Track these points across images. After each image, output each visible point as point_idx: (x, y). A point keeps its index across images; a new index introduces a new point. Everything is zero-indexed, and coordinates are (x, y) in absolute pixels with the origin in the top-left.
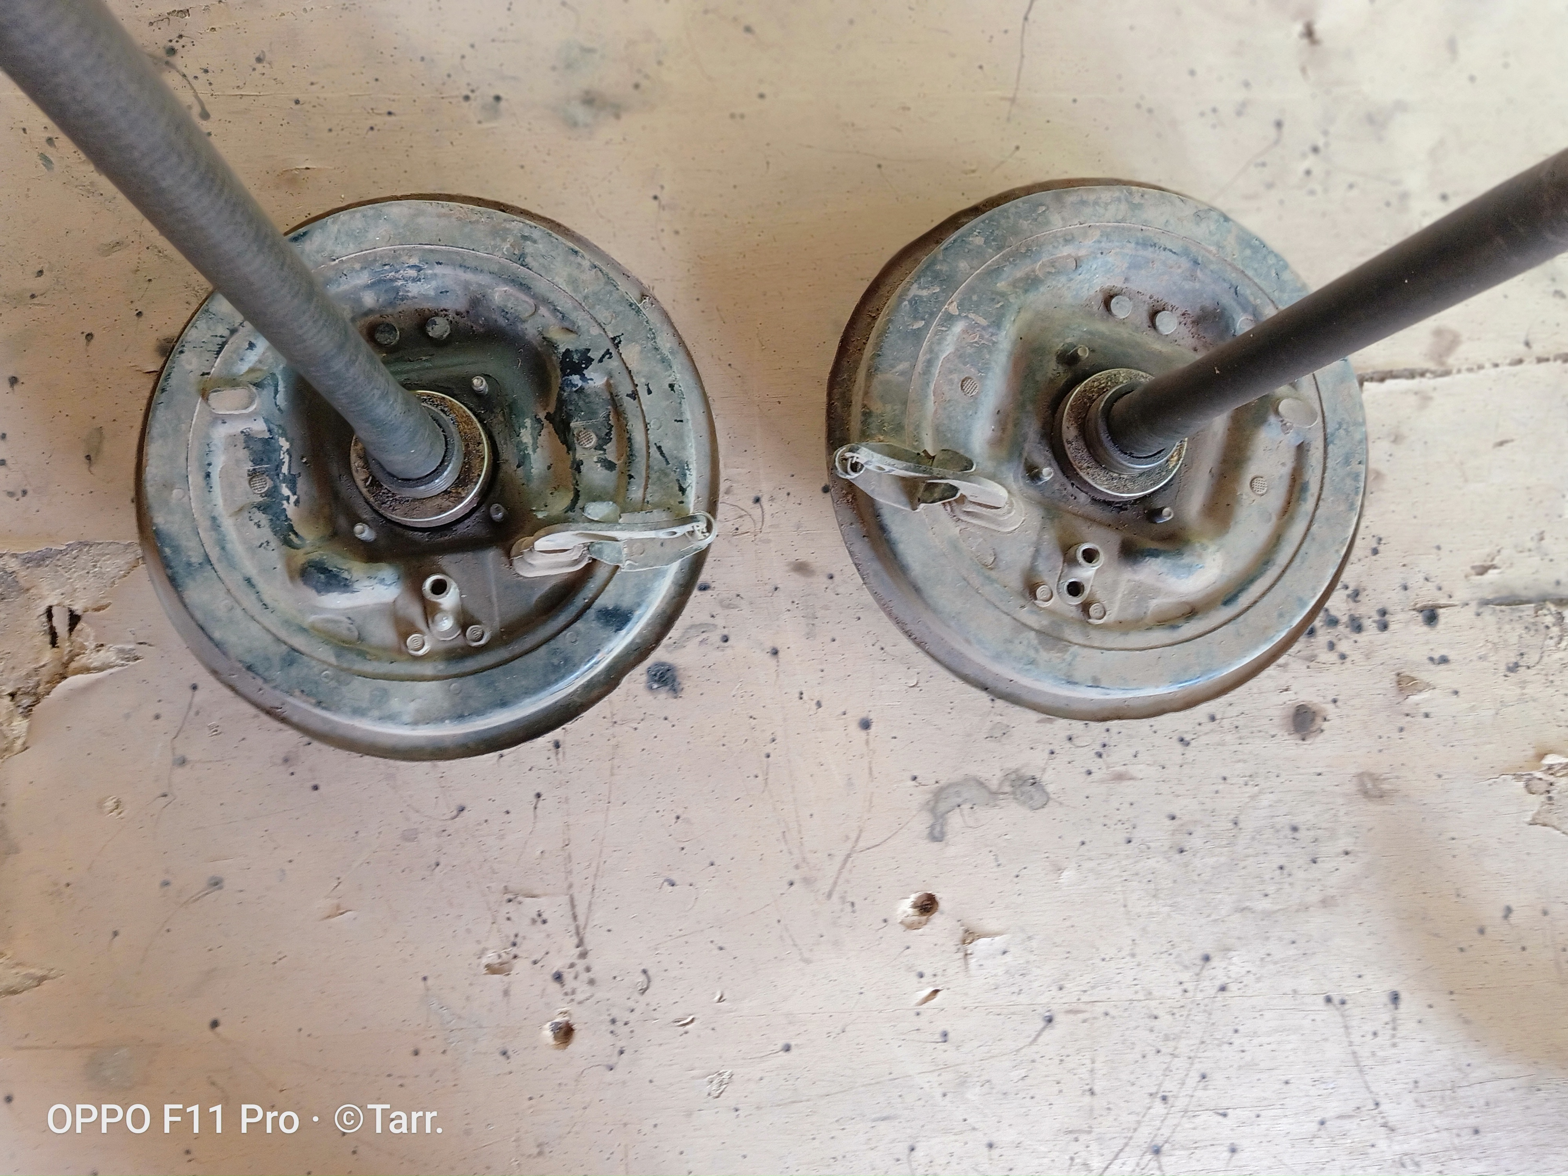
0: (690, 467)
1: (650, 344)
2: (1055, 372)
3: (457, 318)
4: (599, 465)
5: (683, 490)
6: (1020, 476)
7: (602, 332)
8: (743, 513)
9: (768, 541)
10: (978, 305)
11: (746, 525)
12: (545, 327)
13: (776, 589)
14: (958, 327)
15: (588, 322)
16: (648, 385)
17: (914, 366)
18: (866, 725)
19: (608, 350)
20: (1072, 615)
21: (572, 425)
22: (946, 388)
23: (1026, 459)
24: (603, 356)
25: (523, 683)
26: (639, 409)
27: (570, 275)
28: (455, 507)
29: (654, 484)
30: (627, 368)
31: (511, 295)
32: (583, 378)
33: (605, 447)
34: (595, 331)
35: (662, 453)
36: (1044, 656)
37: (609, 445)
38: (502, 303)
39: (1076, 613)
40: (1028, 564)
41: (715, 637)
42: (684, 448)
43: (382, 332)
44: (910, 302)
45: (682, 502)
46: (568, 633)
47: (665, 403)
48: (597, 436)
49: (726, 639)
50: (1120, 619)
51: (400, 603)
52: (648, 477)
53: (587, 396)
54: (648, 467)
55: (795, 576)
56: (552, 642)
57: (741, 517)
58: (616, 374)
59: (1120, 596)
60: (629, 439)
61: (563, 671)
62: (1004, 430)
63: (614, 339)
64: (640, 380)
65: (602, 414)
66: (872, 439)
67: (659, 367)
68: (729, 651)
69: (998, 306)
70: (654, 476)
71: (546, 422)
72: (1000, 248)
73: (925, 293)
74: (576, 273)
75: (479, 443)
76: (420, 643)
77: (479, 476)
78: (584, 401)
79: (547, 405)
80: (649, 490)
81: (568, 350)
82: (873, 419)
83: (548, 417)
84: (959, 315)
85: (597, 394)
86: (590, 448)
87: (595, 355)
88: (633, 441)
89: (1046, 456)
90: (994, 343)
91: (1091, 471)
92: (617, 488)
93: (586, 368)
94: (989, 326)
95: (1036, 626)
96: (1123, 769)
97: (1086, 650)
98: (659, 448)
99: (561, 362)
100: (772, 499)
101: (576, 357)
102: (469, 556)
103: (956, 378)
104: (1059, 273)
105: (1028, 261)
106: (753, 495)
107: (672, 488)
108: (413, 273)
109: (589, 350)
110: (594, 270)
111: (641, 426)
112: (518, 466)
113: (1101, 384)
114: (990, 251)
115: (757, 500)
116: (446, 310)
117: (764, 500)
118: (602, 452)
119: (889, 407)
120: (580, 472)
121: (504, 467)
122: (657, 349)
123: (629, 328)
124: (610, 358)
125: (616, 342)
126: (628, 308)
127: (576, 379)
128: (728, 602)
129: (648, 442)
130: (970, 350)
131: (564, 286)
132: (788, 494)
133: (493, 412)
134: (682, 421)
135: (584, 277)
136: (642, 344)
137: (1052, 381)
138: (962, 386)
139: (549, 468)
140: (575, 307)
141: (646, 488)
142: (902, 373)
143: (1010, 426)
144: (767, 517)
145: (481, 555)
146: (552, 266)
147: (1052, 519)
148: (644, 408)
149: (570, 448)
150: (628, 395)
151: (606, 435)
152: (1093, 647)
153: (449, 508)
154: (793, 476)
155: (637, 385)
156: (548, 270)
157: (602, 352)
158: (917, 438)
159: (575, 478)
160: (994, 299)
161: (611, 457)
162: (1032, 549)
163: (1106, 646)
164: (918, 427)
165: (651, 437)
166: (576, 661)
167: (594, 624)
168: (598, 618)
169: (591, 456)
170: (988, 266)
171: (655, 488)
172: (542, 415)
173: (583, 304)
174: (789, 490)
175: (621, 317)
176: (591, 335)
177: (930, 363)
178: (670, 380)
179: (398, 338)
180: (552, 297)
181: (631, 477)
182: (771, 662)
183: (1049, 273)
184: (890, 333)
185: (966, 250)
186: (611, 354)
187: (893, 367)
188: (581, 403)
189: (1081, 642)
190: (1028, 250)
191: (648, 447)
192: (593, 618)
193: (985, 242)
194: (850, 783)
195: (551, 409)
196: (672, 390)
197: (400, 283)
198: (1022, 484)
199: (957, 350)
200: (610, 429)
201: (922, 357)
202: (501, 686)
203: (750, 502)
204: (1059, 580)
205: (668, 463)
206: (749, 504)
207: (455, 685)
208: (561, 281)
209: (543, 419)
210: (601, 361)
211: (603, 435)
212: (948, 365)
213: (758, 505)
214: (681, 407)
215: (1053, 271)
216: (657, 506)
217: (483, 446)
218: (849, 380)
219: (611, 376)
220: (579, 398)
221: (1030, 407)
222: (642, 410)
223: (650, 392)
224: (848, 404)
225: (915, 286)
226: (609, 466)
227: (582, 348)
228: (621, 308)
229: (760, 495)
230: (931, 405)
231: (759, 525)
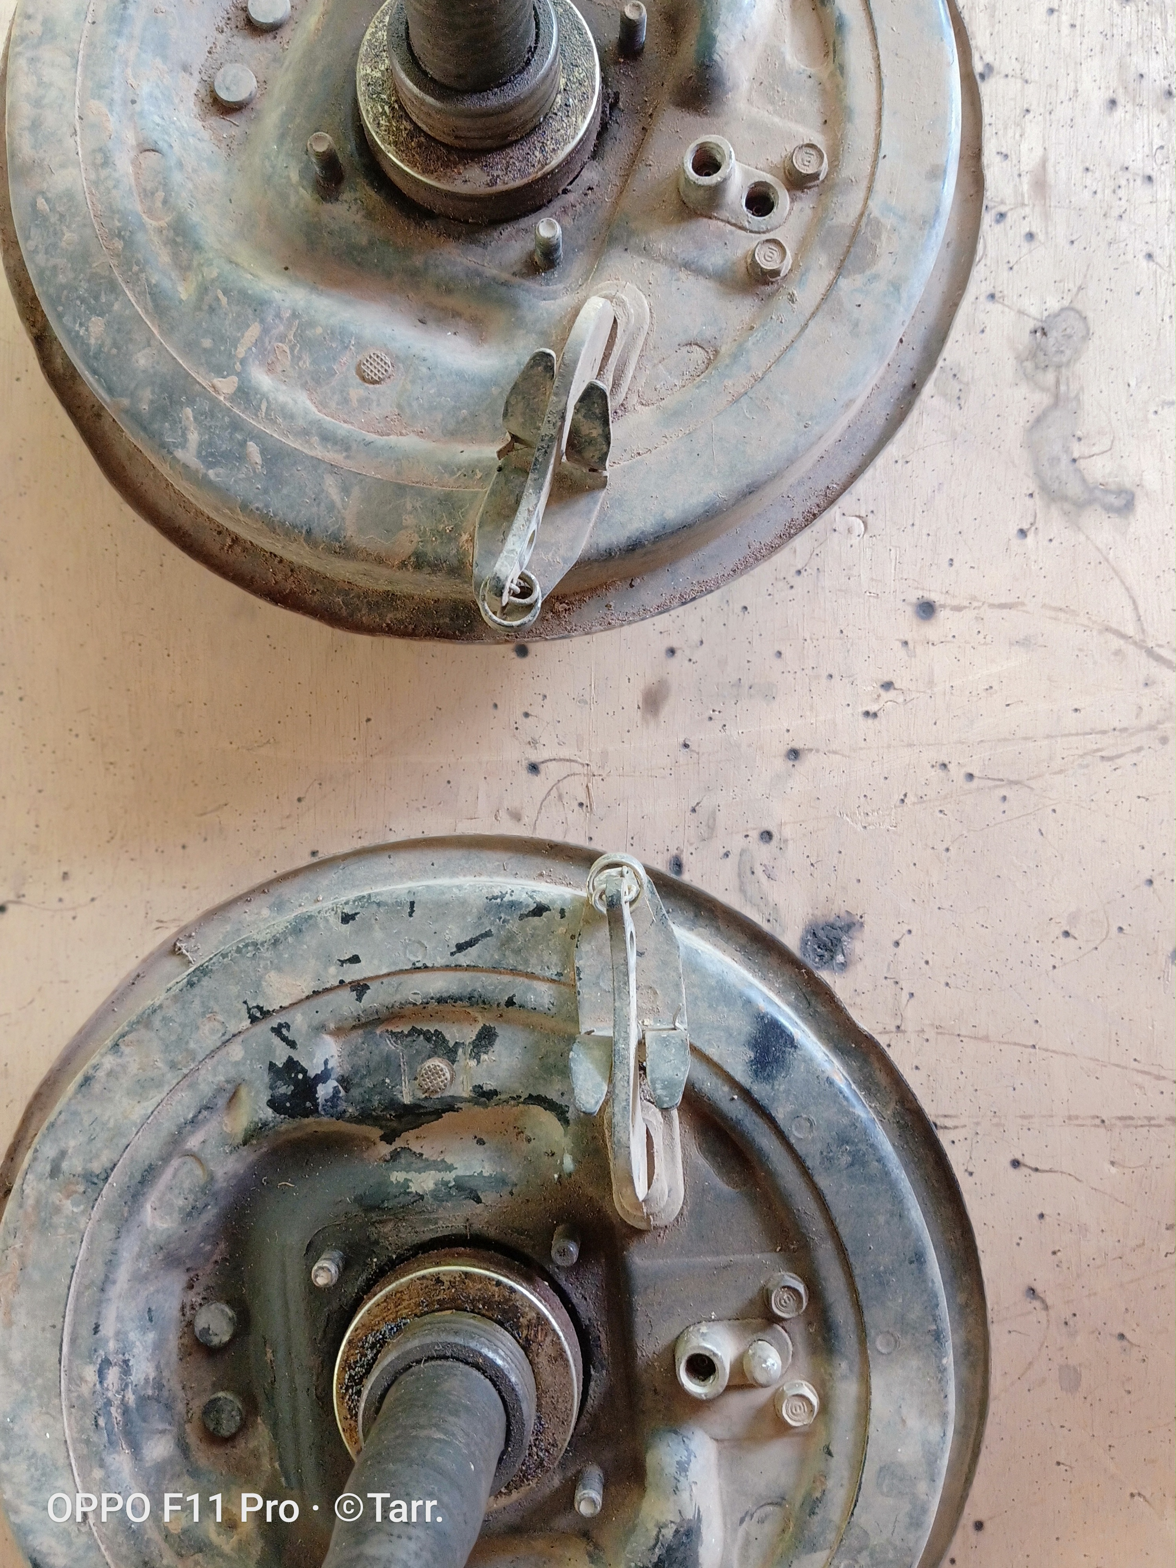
0: (496, 892)
1: (267, 954)
2: (354, 208)
3: (199, 1288)
4: (484, 1057)
5: (540, 910)
6: (544, 288)
7: (239, 1039)
8: (554, 793)
9: (604, 754)
10: (220, 338)
11: (575, 789)
12: (225, 1139)
13: (686, 746)
14: (262, 379)
15: (219, 1062)
16: (342, 962)
17: (333, 469)
18: (927, 609)
19: (273, 1029)
20: (808, 212)
21: (407, 1100)
22: (376, 412)
23: (514, 274)
24: (284, 1039)
25: (882, 1219)
26: (385, 980)
27: (129, 1093)
28: (554, 1330)
29: (526, 962)
30: (308, 998)
31: (160, 1199)
32: (323, 1077)
33: (451, 1044)
34: (236, 1051)
35: (470, 944)
36: (884, 265)
37: (448, 1037)
38: (176, 1215)
39: (807, 202)
40: (710, 284)
41: (763, 852)
42: (463, 903)
43: (218, 1423)
44: (211, 465)
45: (562, 912)
46: (795, 1135)
47: (378, 934)
48: (429, 1057)
49: (767, 836)
50: (820, 121)
51: (720, 1431)
52: (514, 972)
53: (355, 1070)
54: (494, 970)
55: (665, 711)
56: (809, 1163)
57: (560, 797)
58: (318, 1019)
59: (776, 120)
60: (441, 1000)
61: (863, 1147)
62: (456, 314)
63: (253, 1019)
64: (332, 975)
65: (390, 1045)
66: (465, 554)
67: (310, 940)
68: (788, 832)
69: (224, 300)
70: (511, 961)
71: (398, 1143)
72: (113, 287)
73: (194, 437)
74: (125, 1082)
75: (439, 1281)
76: (798, 1403)
77: (499, 1283)
78: (363, 1077)
79: (367, 1139)
80: (537, 971)
81: (272, 1103)
82: (429, 549)
83: (388, 1138)
84: (238, 374)
85: (353, 1053)
86: (452, 1071)
87: (281, 1054)
88: (445, 995)
89: (510, 237)
90: (295, 315)
91: (550, 146)
92: (529, 1027)
93: (304, 1071)
94: (262, 321)
95: (829, 275)
96: (1026, 179)
97: (878, 186)
98: (460, 948)
99: (292, 1116)
100: (533, 743)
101: (285, 1089)
102: (639, 1301)
103: (357, 391)
104: (165, 185)
105: (140, 237)
106: (524, 774)
107: (535, 928)
108: (113, 1375)
109: (272, 1065)
110: (123, 1047)
111: (419, 977)
112: (478, 1201)
113: (384, 113)
114: (116, 307)
115: (534, 768)
116: (183, 1308)
117: (535, 756)
118: (460, 1051)
119: (409, 520)
120: (495, 1093)
121: (478, 1226)
122: (276, 942)
123: (234, 989)
124: (288, 1026)
125: (259, 1014)
126: (197, 990)
127: (323, 1091)
128: (703, 829)
129: (447, 968)
130: (306, 363)
131: (149, 1105)
132: (527, 715)
133: (376, 1242)
134: (412, 904)
135: (133, 1068)
136: (265, 968)
137: (370, 215)
138: (374, 382)
139: (481, 1142)
140: (191, 1086)
141: (531, 976)
142: (345, 490)
143: (450, 302)
144: (564, 753)
145: (639, 1282)
146: (111, 1124)
147: (631, 233)
148: (385, 971)
149: (450, 1106)
150: (359, 999)
151: (428, 1040)
152: (873, 174)
153: (556, 1342)
154: (496, 706)
155: (342, 982)
156: (118, 1132)
157: (276, 1041)
158: (469, 471)
159: (507, 1101)
160: (210, 307)
161: (470, 1033)
162: (683, 275)
163: (871, 149)
164: (448, 468)
165: (440, 961)
166: (845, 1121)
167: (781, 1085)
168: (769, 1078)
169: (466, 1068)
170: (147, 312)
171: (533, 961)
172: (385, 1150)
173: (185, 1071)
174: (519, 713)
175: (212, 1003)
176: (244, 1059)
177: (327, 438)
178: (334, 920)
179: (230, 1397)
180: (168, 1126)
181: (510, 1003)
182: (809, 761)
183: (165, 202)
184: (267, 506)
185: (114, 351)
186: (280, 1026)
187: (331, 507)
188: (368, 1083)
189: (862, 195)
190: (119, 236)
191: (458, 967)
192: (768, 1087)
193: (101, 314)
194: (1025, 643)
195: (375, 1133)
196: (352, 917)
197: (131, 1398)
198: (560, 286)
199: (305, 386)
200: (420, 1032)
201: (319, 451)
202: (885, 1260)
203: (536, 780)
204: (742, 228)
205: (488, 934)
206: (539, 784)
207: (879, 1344)
208: (138, 1111)
209: (391, 1148)
210: (292, 1044)
211: (430, 1046)
212: (333, 405)
213: (542, 767)
214: (385, 904)
215: (161, 194)
216: (567, 958)
217: (445, 1273)
218: (347, 594)
219: (321, 1028)
220: (359, 1085)
221: (418, 261)
222: (388, 974)
223: (355, 959)
224: (390, 598)
225: (179, 454)
226: (486, 1037)
227: (266, 1078)
228: (197, 1001)
229: (525, 763)
230: (408, 442)
231: (577, 768)
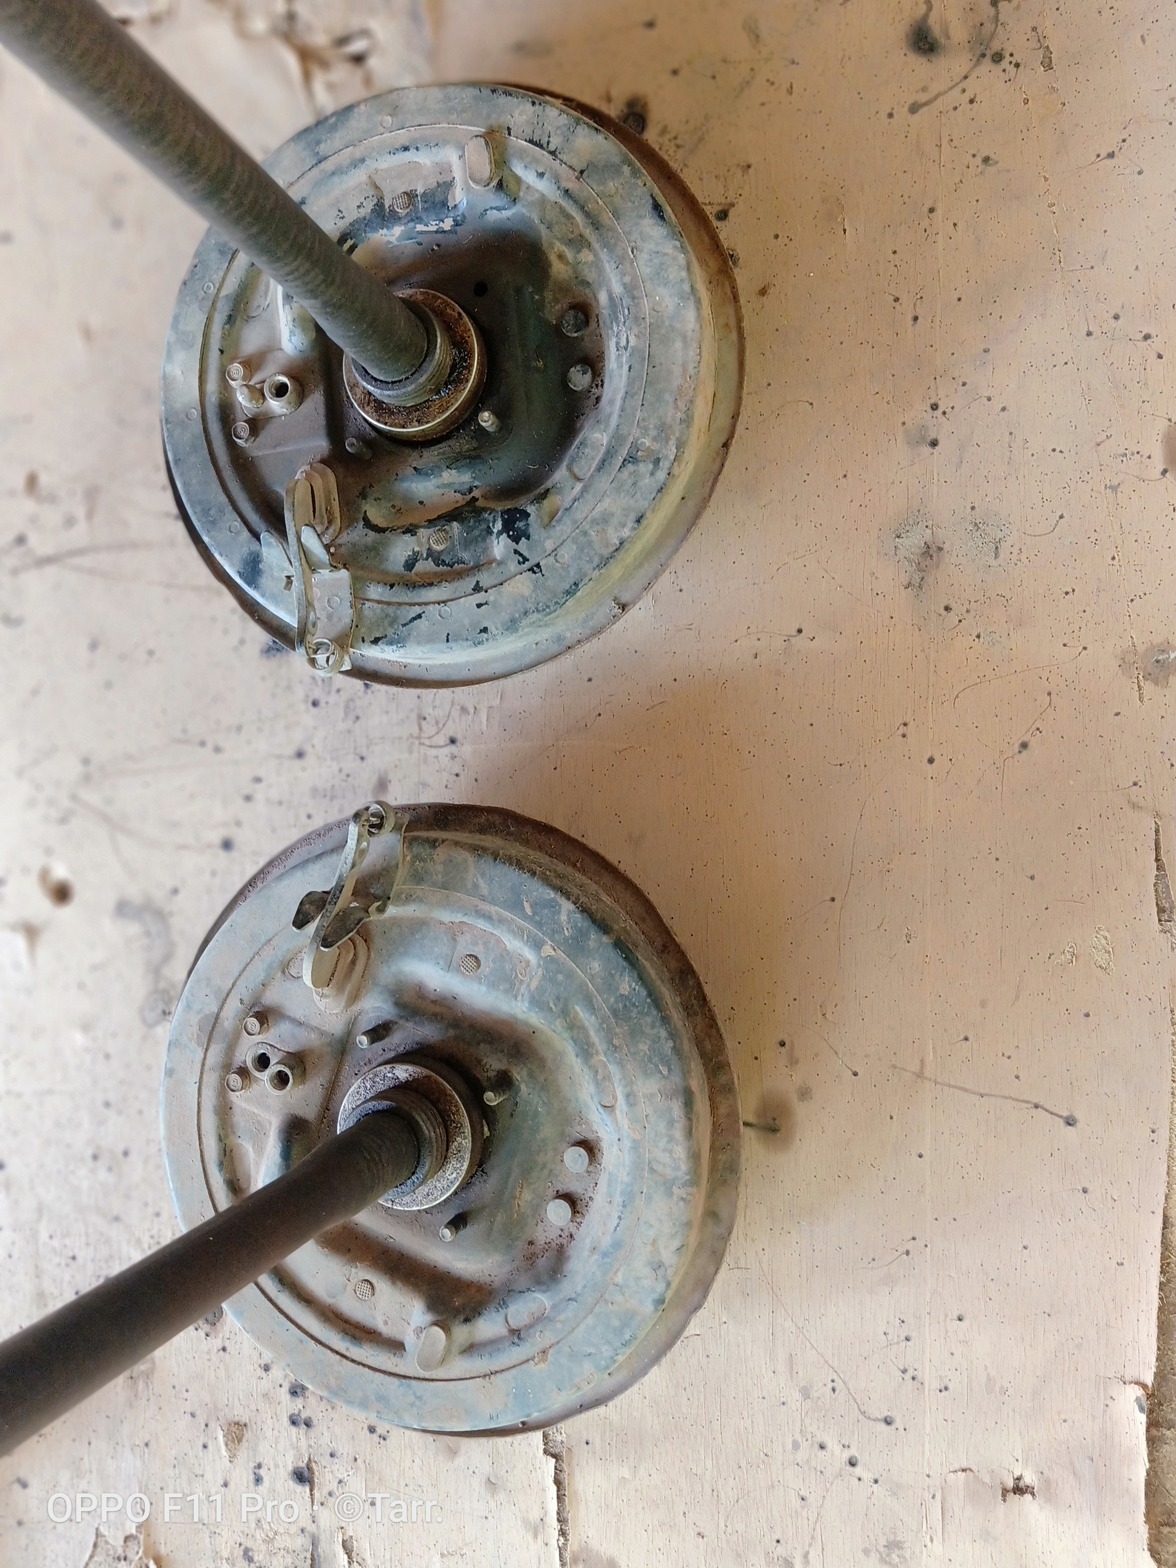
0: (401, 649)
1: (531, 606)
2: (488, 1066)
3: (593, 397)
4: (410, 553)
5: (376, 641)
6: (379, 1014)
7: (547, 553)
8: (441, 725)
9: (410, 751)
10: (553, 980)
11: (429, 729)
12: (560, 491)
13: (362, 758)
14: (529, 954)
15: (559, 538)
16: (486, 603)
17: (483, 899)
18: (227, 845)
19: (528, 560)
20: (237, 1054)
21: (455, 523)
22: (468, 937)
23: (396, 1023)
24: (521, 555)
25: (194, 481)
26: (463, 594)
27: (612, 515)
28: (355, 401)
29: (382, 610)
30: (506, 581)
31: (599, 451)
32: (500, 533)
33: (430, 559)
34: (549, 545)
35: (414, 619)
36: (195, 1019)
37: (432, 563)
38: (589, 442)
39: (237, 1059)
40: (288, 1013)
41: (317, 694)
42: (419, 643)
43: (576, 318)
44: (553, 900)
45: (363, 641)
46: (238, 524)
47: (466, 622)
48: (442, 551)
49: (315, 704)
50: (234, 1108)
51: (279, 354)
52: (389, 604)
53: (484, 540)
54: (400, 604)
55: (374, 779)
56: (231, 508)
57: (437, 723)
58: (500, 570)
59: (256, 1111)
60: (431, 584)
61: (204, 520)
62: (434, 1002)
63: (538, 565)
64: (491, 596)
65: (465, 555)
67: (505, 616)
68: (302, 707)
69: (551, 1005)
70: (391, 610)
71: (468, 497)
72: (615, 1013)
73: (564, 917)
74: (615, 521)
75: (419, 421)
76: (235, 376)
77: (386, 424)
78: (479, 536)
79: (486, 499)
80: (376, 605)
81: (528, 515)
82: (428, 851)
83: (474, 499)
84: (541, 957)
85: (485, 549)
86: (430, 545)
87: (523, 544)
88: (428, 588)
89: (399, 1046)
90: (516, 997)
91: (362, 1090)
92: (386, 573)
93: (509, 536)
94: (530, 991)
95: (223, 1014)
97: (199, 1066)
98: (419, 616)
99: (516, 508)
100: (453, 757)
101: (520, 524)
102: (322, 421)
103: (479, 951)
104: (598, 1084)
105: (605, 1046)
106: (459, 737)
107: (378, 630)
108: (623, 343)
109: (528, 538)
110: (618, 543)
111: (445, 598)
112: (415, 468)
113: (454, 1114)
114: (612, 1000)
115: (453, 741)
116: (602, 385)
117: (453, 748)
118: (425, 556)
119: (440, 868)
120: (404, 533)
121: (415, 454)
122: (526, 613)
123: (550, 583)
124: (519, 563)
125: (536, 568)
126: (572, 581)
127: (499, 525)
128: (351, 705)
129: (426, 604)
130: (508, 967)
131: (600, 508)
132: (457, 775)
133: (472, 438)
134: (448, 641)
135: (611, 531)
136: (531, 597)
137: (479, 1061)
138: (470, 955)
139: (421, 503)
140: (576, 522)
141: (379, 602)
142: (476, 886)
143: (438, 1009)
144: (434, 752)
145: (323, 432)
146: (623, 494)
147: (330, 1044)
148: (463, 599)
149: (431, 523)
150: (478, 582)
151: (443, 561)
152: (202, 1073)
153: (354, 394)
154: (476, 780)
155: (486, 591)
156: (618, 490)
157: (525, 554)
158: (409, 898)
159: (398, 528)
160: (559, 1000)
161: (420, 566)
162: (303, 1019)
163: (203, 1087)
164: (420, 900)
165: (431, 607)
166: (213, 533)
167: (245, 550)
168: (251, 553)
169: (420, 544)
170: (596, 997)
171: (378, 611)
172: (476, 493)
173: (577, 531)
174: (462, 777)
175: (564, 574)
176: (544, 541)
177: (488, 917)
178: (492, 628)
179: (569, 334)
180: (588, 497)
181: (392, 586)
182: (290, 751)
183: (597, 1072)
184: (520, 875)
185: (613, 972)
186: (524, 563)
187: (483, 875)
188: (476, 532)
189: (208, 1062)
190: (616, 1047)
191: (420, 604)
192: (251, 548)
193: (622, 995)
194: (175, 825)
195: (480, 503)
196: (481, 631)
197: (615, 329)
198: (371, 1015)
199: (508, 953)
200: (448, 565)
201: (494, 909)
202: (193, 459)
203: (451, 733)
204: (271, 1045)
205: (404, 625)
206: (450, 730)
207: (196, 414)
208: (606, 504)
209: (472, 495)
210: (516, 552)
211: (442, 557)
212: (493, 941)
213: (448, 742)
214: (463, 640)
215: (599, 1077)
216: (359, 613)
217: (415, 427)
219: (500, 563)
220: (482, 530)
221: (451, 1032)
222: (461, 597)
223: (479, 606)
225: (572, 907)
226: (410, 565)
227: (531, 530)
228: (572, 573)
229: (458, 744)
230: (446, 916)
231: (427, 742)
